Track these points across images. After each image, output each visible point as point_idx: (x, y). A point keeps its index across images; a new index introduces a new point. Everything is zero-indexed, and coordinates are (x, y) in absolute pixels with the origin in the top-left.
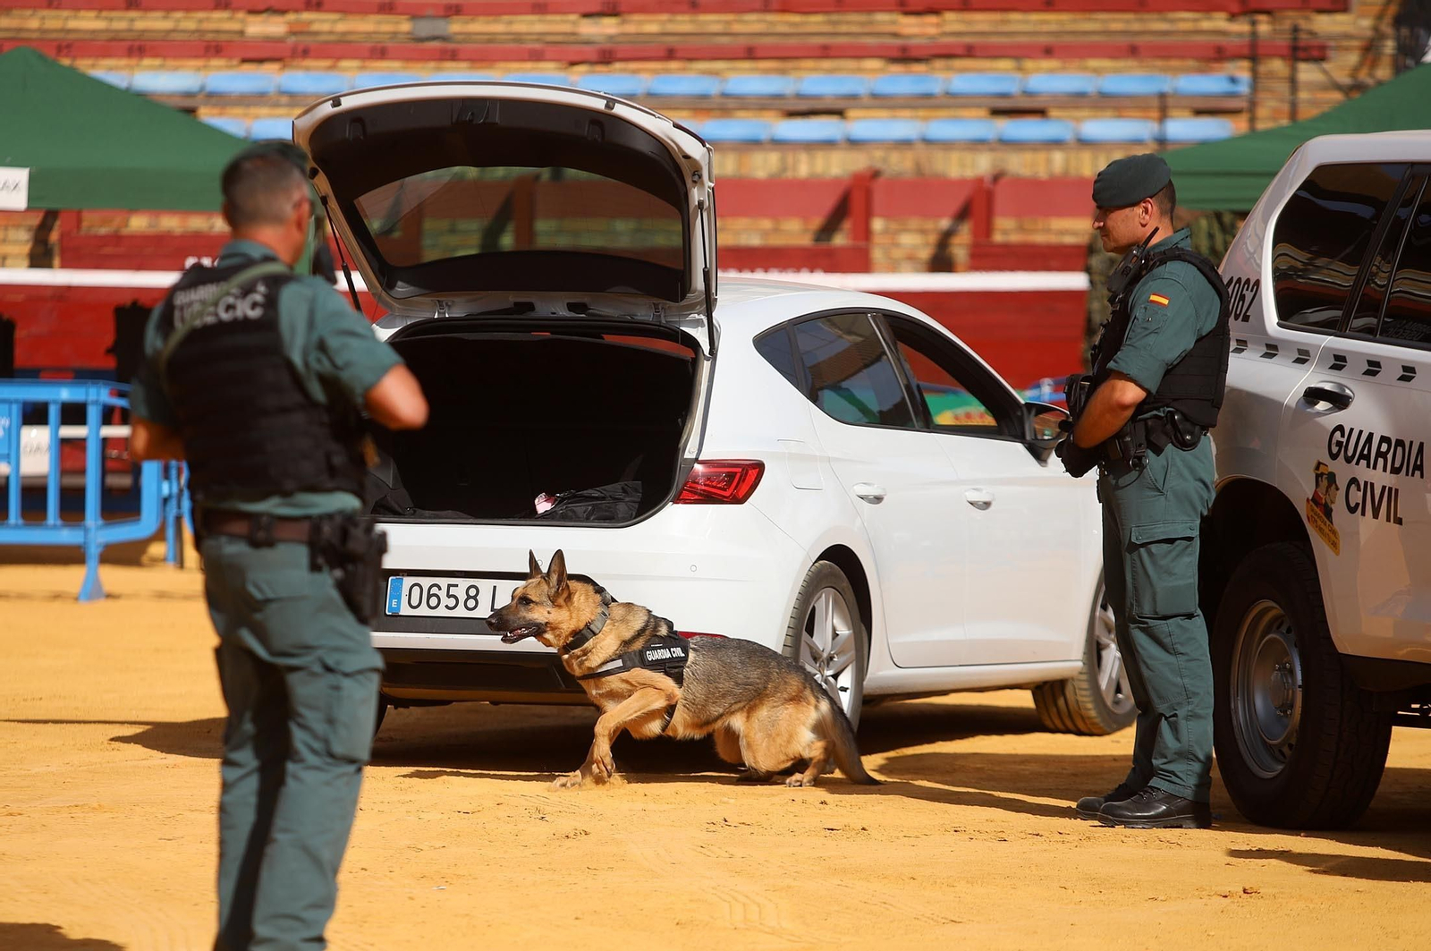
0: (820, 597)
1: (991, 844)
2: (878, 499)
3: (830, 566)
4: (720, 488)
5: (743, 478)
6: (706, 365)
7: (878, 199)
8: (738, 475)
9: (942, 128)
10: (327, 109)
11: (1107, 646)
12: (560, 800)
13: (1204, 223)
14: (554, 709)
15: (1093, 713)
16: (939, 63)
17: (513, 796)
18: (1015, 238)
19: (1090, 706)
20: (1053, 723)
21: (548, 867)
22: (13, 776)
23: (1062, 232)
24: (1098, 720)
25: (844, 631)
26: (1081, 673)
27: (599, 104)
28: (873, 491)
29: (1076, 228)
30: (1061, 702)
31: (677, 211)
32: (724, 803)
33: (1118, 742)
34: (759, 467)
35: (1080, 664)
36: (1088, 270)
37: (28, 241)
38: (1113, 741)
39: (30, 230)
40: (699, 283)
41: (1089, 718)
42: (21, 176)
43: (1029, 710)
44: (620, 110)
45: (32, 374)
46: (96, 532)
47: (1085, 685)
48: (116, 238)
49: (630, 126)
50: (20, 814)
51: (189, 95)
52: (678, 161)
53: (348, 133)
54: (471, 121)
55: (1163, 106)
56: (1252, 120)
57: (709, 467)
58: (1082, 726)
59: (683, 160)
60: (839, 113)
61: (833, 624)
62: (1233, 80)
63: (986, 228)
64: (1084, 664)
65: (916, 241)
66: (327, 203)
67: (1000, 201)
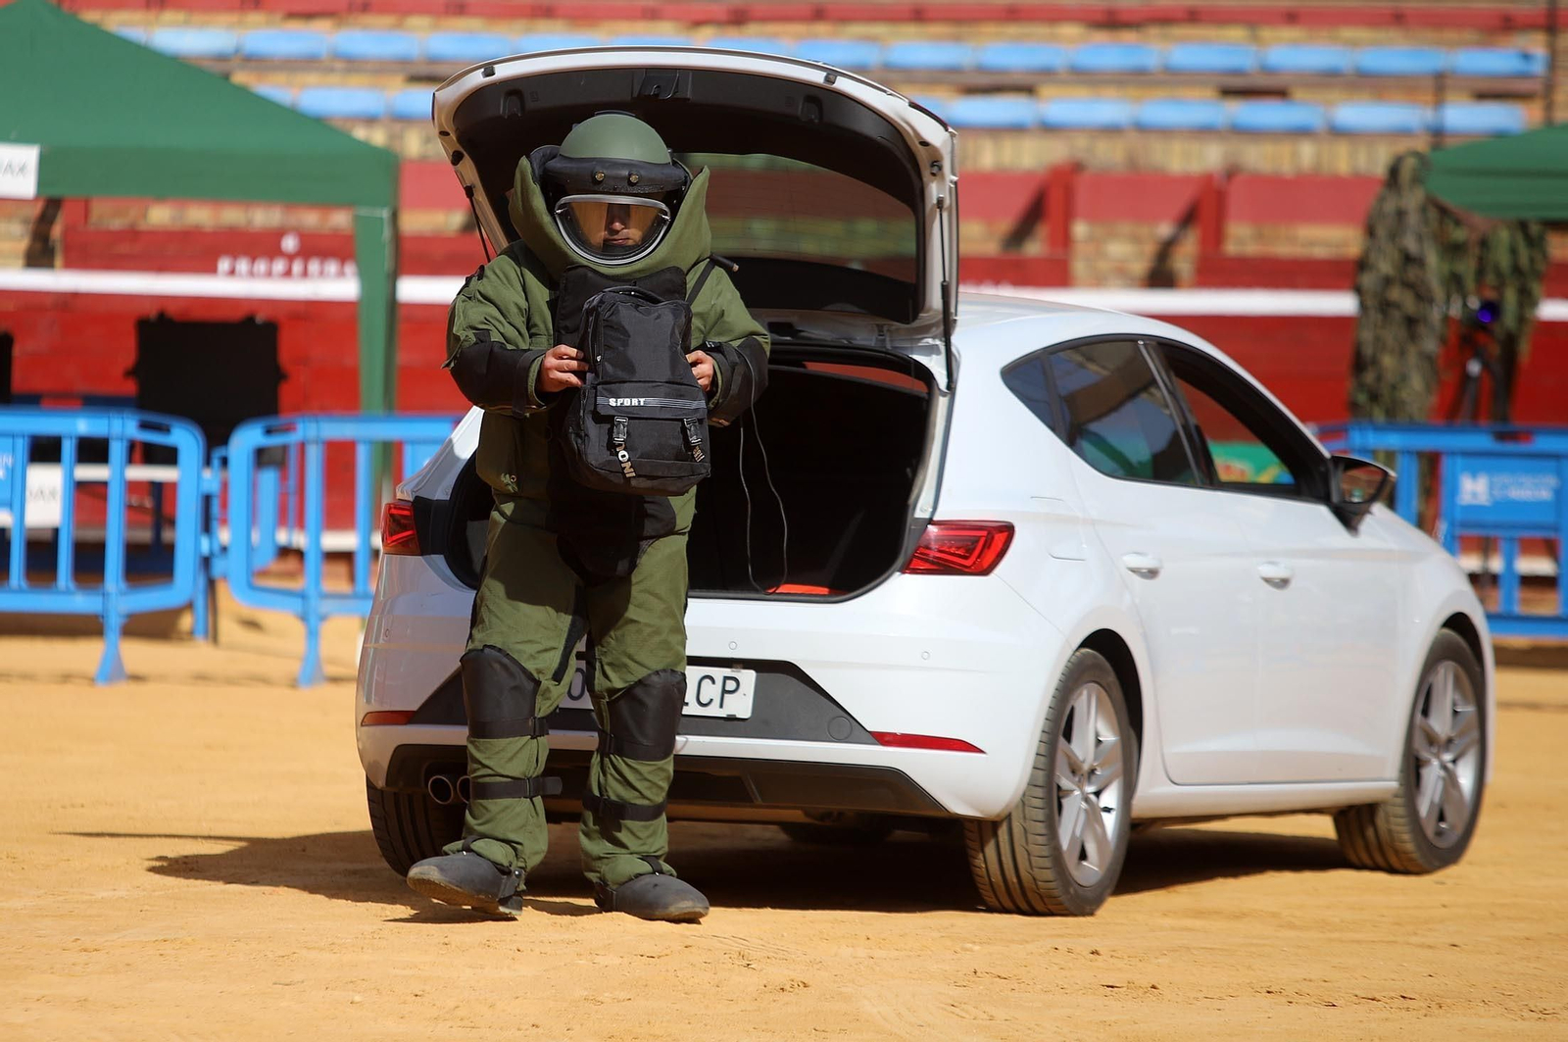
0: (1081, 694)
1: (1316, 1010)
2: (1152, 573)
3: (1094, 657)
4: (959, 556)
5: (988, 544)
6: (942, 403)
7: (1082, 198)
8: (982, 540)
9: (1161, 110)
10: (477, 79)
11: (1427, 762)
12: (763, 943)
13: (1504, 235)
14: (724, 828)
15: (1410, 847)
16: (1154, 31)
17: (702, 936)
18: (1252, 249)
19: (1406, 837)
20: (1359, 859)
21: (764, 1027)
22: (78, 902)
23: (1312, 244)
24: (1416, 856)
25: (1109, 737)
26: (1396, 796)
27: (817, 77)
28: (1145, 563)
29: (1339, 239)
30: (1370, 832)
31: (912, 213)
32: (967, 950)
33: (1443, 883)
34: (1008, 530)
35: (1394, 785)
36: (1358, 290)
37: (22, 236)
38: (1437, 883)
39: (25, 221)
40: (935, 299)
41: (1405, 853)
42: (27, 156)
43: (1327, 840)
44: (843, 84)
45: (31, 400)
46: (118, 597)
47: (1401, 811)
48: (133, 234)
49: (856, 104)
50: (96, 950)
51: (221, 58)
52: (913, 147)
53: (502, 108)
54: (657, 95)
55: (1440, 85)
56: (1549, 107)
57: (947, 529)
58: (1394, 861)
59: (920, 146)
60: (1027, 90)
61: (1096, 727)
62: (1526, 57)
63: (1215, 236)
64: (1401, 785)
65: (1128, 249)
66: (473, 195)
67: (1235, 200)
